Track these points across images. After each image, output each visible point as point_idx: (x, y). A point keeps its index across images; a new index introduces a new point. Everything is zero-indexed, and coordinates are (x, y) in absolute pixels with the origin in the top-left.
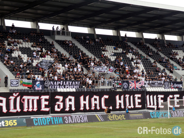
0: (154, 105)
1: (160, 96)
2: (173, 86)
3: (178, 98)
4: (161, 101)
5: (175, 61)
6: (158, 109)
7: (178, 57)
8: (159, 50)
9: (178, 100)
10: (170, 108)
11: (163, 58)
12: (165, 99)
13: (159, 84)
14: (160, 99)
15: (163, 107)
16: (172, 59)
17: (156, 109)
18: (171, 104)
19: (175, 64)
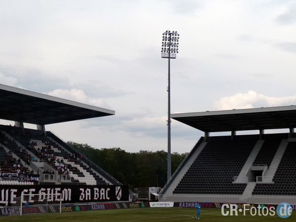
0: (5, 200)
1: (13, 191)
2: (29, 179)
3: (33, 193)
4: (13, 196)
5: (33, 152)
6: (10, 204)
7: (36, 148)
8: (16, 139)
9: (33, 195)
10: (23, 204)
11: (20, 148)
12: (18, 194)
13: (13, 176)
14: (12, 193)
15: (15, 202)
16: (29, 149)
17: (7, 205)
18: (24, 200)
19: (32, 155)
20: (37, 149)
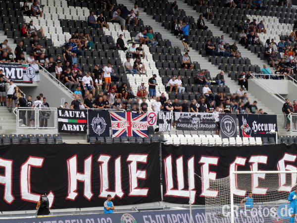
0: (186, 187)
1: (208, 161)
2: (247, 130)
3: (261, 167)
4: (208, 177)
5: (255, 51)
6: (200, 200)
7: (262, 38)
8: (205, 15)
9: (263, 174)
10: (237, 199)
11: (218, 41)
12: (221, 171)
13: (204, 122)
14: (205, 169)
15: (214, 194)
16: (245, 43)
17: (192, 200)
18: (240, 187)
19: (255, 61)
20: (264, 42)
